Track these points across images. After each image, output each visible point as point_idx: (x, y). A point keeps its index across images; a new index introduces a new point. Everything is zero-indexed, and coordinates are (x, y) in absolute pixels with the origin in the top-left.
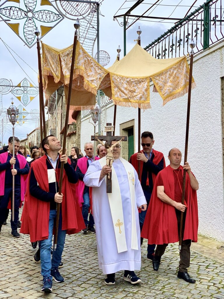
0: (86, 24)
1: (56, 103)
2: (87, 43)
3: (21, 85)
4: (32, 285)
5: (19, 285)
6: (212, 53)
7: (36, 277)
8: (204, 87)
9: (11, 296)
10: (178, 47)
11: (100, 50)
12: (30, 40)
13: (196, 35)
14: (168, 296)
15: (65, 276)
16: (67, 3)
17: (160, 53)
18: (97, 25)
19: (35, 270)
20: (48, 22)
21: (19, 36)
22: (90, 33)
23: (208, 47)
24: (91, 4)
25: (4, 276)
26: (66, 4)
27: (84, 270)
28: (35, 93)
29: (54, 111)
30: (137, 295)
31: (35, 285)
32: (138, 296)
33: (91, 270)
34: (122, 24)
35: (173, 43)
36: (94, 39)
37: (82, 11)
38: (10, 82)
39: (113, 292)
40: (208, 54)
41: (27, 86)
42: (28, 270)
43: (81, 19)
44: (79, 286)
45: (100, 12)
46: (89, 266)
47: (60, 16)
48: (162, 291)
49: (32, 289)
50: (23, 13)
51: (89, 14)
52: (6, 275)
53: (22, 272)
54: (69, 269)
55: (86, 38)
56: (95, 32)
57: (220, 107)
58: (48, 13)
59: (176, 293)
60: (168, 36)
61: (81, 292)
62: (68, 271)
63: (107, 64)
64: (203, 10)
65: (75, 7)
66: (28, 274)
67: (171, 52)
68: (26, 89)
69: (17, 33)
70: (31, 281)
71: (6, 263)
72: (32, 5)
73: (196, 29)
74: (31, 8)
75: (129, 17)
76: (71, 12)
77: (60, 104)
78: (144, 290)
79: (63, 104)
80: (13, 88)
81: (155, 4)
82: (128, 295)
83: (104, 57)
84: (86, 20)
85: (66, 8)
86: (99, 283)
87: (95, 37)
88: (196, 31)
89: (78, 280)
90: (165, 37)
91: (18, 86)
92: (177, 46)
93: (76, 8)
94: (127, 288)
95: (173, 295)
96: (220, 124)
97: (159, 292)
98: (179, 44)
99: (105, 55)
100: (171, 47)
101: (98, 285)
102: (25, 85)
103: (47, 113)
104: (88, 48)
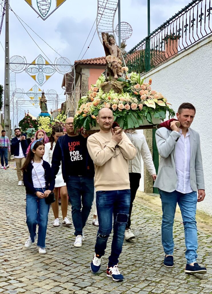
1: (74, 82)
3: (36, 63)
4: (48, 274)
5: (34, 274)
7: (53, 266)
9: (26, 285)
10: (207, 16)
11: (121, 22)
12: (44, 11)
14: (193, 286)
15: (84, 265)
19: (52, 259)
21: (31, 7)
22: (110, 3)
25: (18, 265)
28: (51, 71)
29: (72, 92)
30: (159, 285)
31: (51, 274)
32: (161, 285)
36: (115, 9)
38: (24, 59)
39: (134, 281)
41: (43, 63)
42: (45, 259)
44: (99, 275)
48: (187, 281)
49: (48, 278)
52: (22, 264)
53: (38, 261)
54: (88, 258)
55: (106, 8)
56: (115, 1)
59: (202, 282)
60: (196, 4)
61: (101, 281)
62: (87, 259)
63: (129, 37)
66: (44, 263)
67: (199, 22)
68: (41, 67)
69: (30, 4)
70: (48, 270)
71: (21, 252)
77: (78, 84)
78: (167, 279)
79: (82, 84)
80: (27, 66)
82: (150, 285)
83: (126, 29)
87: (115, 7)
90: (193, 5)
91: (33, 63)
94: (149, 277)
95: (199, 284)
97: (183, 282)
98: (208, 12)
99: (126, 27)
100: (199, 17)
102: (40, 62)
103: (65, 94)
104: (108, 20)
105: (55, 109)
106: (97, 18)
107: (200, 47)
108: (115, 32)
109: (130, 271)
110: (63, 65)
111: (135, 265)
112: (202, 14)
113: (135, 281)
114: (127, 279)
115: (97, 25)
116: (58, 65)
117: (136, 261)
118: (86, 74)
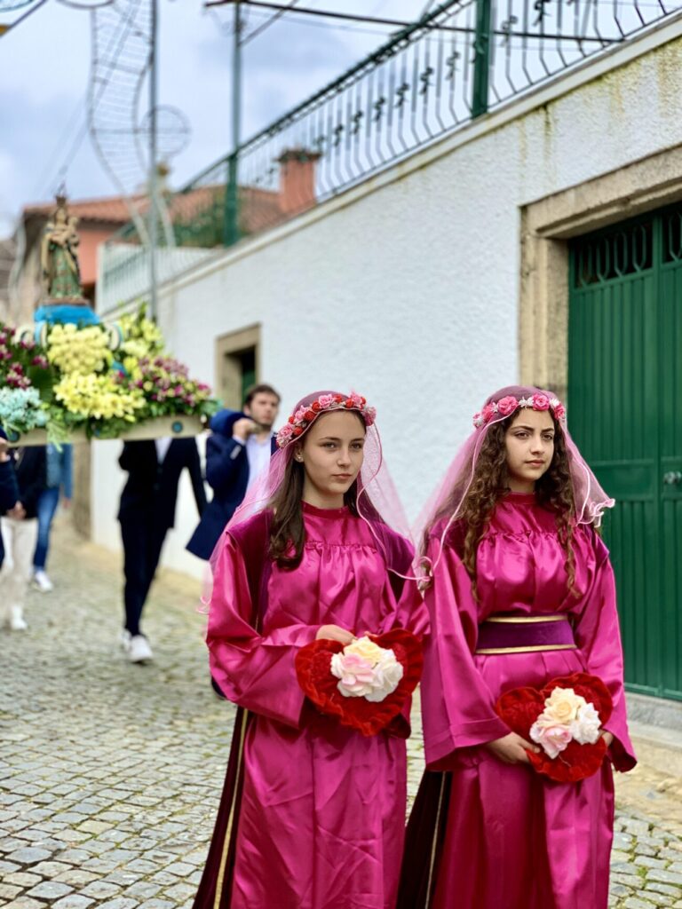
0: (116, 23)
6: (494, 130)
10: (396, 107)
11: (157, 106)
13: (451, 75)
15: (32, 799)
17: (344, 122)
18: (149, 25)
23: (485, 111)
27: (90, 778)
33: (113, 780)
35: (383, 96)
36: (141, 71)
39: (178, 845)
40: (484, 135)
43: (102, 5)
44: (74, 829)
46: (108, 769)
54: (44, 778)
56: (144, 46)
57: (514, 295)
60: (367, 72)
61: (81, 846)
62: (41, 782)
67: (374, 121)
73: (451, 55)
84: (119, 11)
86: (138, 817)
87: (143, 63)
88: (451, 63)
89: (70, 809)
90: (358, 75)
92: (394, 104)
96: (514, 346)
98: (399, 97)
100: (375, 108)
101: (131, 825)
107: (377, 190)
109: (166, 814)
111: (182, 798)
113: (181, 845)
114: (159, 837)
117: (184, 785)
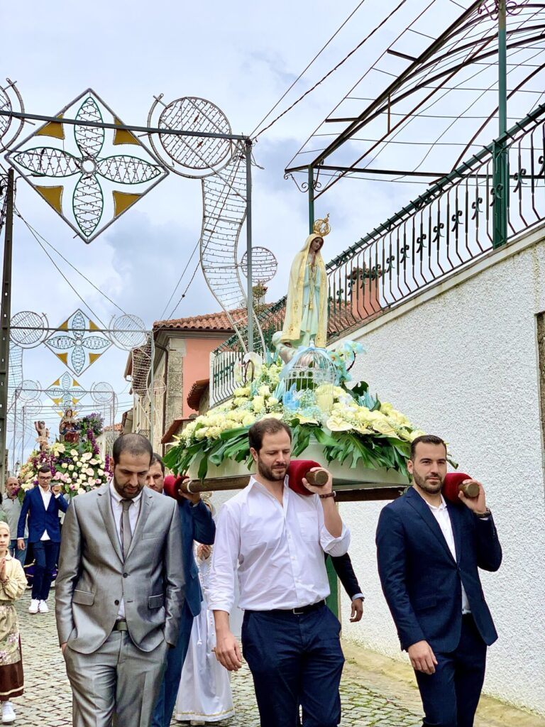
0: (220, 188)
1: (152, 368)
2: (224, 231)
3: (69, 327)
6: (513, 256)
8: (498, 335)
10: (434, 241)
11: (253, 246)
12: (87, 225)
13: (476, 215)
16: (177, 138)
17: (394, 254)
18: (245, 188)
20: (131, 183)
21: (61, 216)
22: (230, 208)
23: (505, 242)
24: (233, 140)
26: (174, 142)
28: (101, 344)
29: (147, 389)
34: (304, 186)
35: (424, 233)
36: (240, 221)
37: (210, 157)
38: (44, 318)
40: (505, 260)
41: (83, 327)
43: (209, 175)
45: (253, 160)
47: (160, 168)
50: (72, 161)
51: (228, 164)
55: (221, 218)
56: (241, 204)
57: (536, 384)
58: (130, 162)
60: (411, 215)
63: (270, 277)
64: (492, 157)
65: (194, 147)
67: (418, 252)
68: (79, 336)
69: (58, 209)
72: (92, 143)
73: (475, 201)
74: (90, 151)
75: (322, 171)
76: (185, 159)
77: (161, 371)
79: (168, 371)
80: (49, 334)
81: (381, 140)
83: (263, 262)
84: (221, 178)
85: (174, 151)
87: (241, 215)
88: (476, 205)
90: (404, 218)
91: (62, 328)
92: (433, 238)
93: (196, 151)
96: (539, 425)
98: (436, 234)
99: (264, 258)
100: (418, 242)
102: (77, 325)
103: (131, 393)
104: (224, 242)
105: (109, 425)
106: (201, 240)
107: (421, 304)
108: (239, 268)
110: (128, 331)
112: (423, 237)
115: (202, 254)
116: (118, 331)
118: (178, 350)
